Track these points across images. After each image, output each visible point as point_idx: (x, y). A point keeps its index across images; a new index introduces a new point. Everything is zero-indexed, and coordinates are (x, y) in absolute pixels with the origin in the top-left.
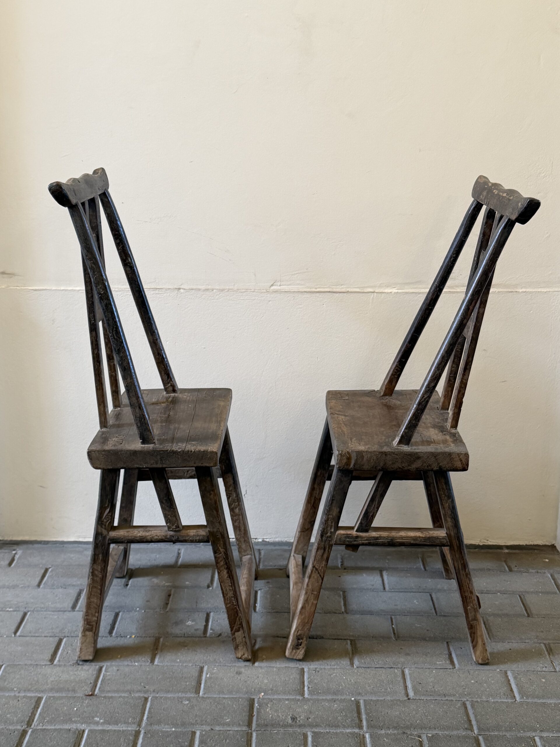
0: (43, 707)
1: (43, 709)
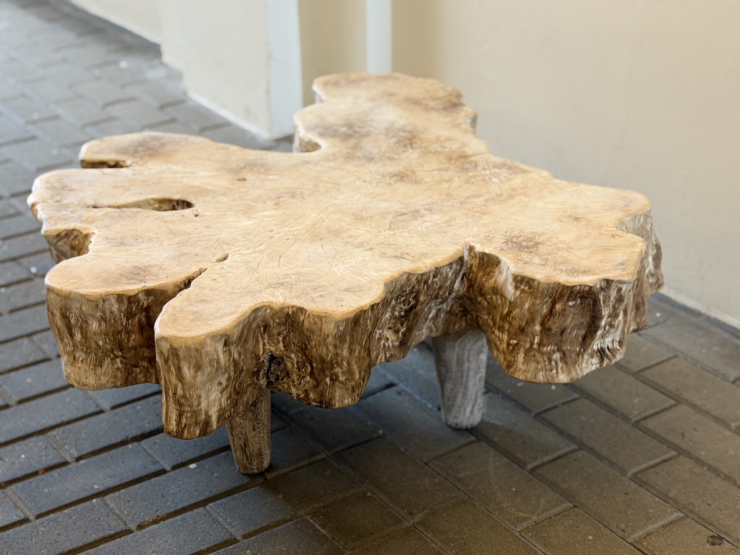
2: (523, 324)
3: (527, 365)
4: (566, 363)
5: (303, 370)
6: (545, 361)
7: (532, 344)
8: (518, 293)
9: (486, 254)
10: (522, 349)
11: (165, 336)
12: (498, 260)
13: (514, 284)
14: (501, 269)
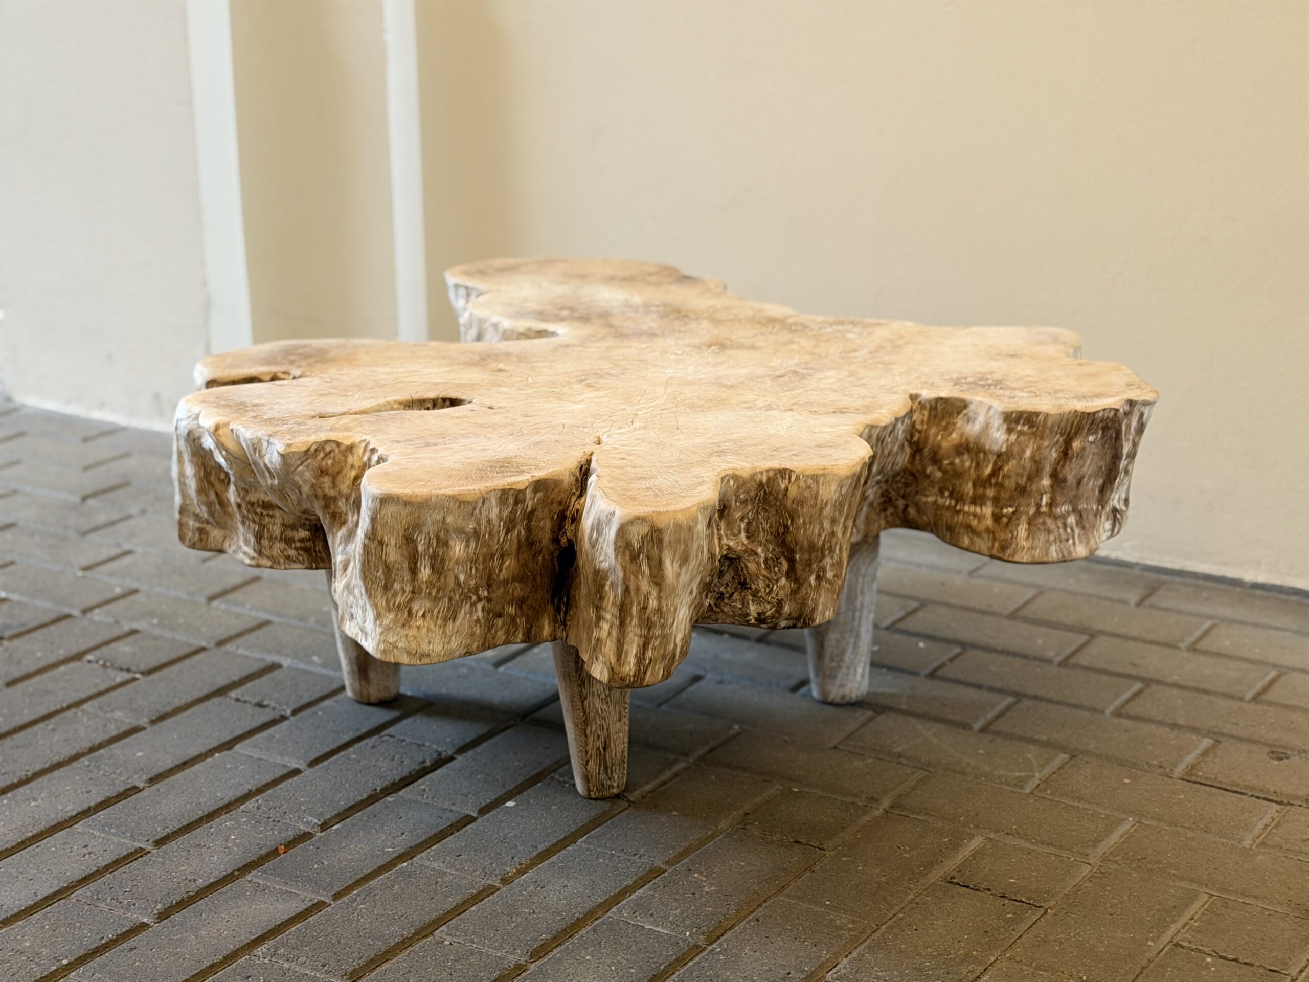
2: (1023, 481)
3: (1034, 539)
4: (1083, 528)
5: (776, 569)
6: (1058, 528)
7: (1039, 506)
8: (1013, 437)
9: (942, 399)
10: (1024, 519)
11: (640, 514)
12: (963, 404)
13: (1005, 427)
14: (971, 414)
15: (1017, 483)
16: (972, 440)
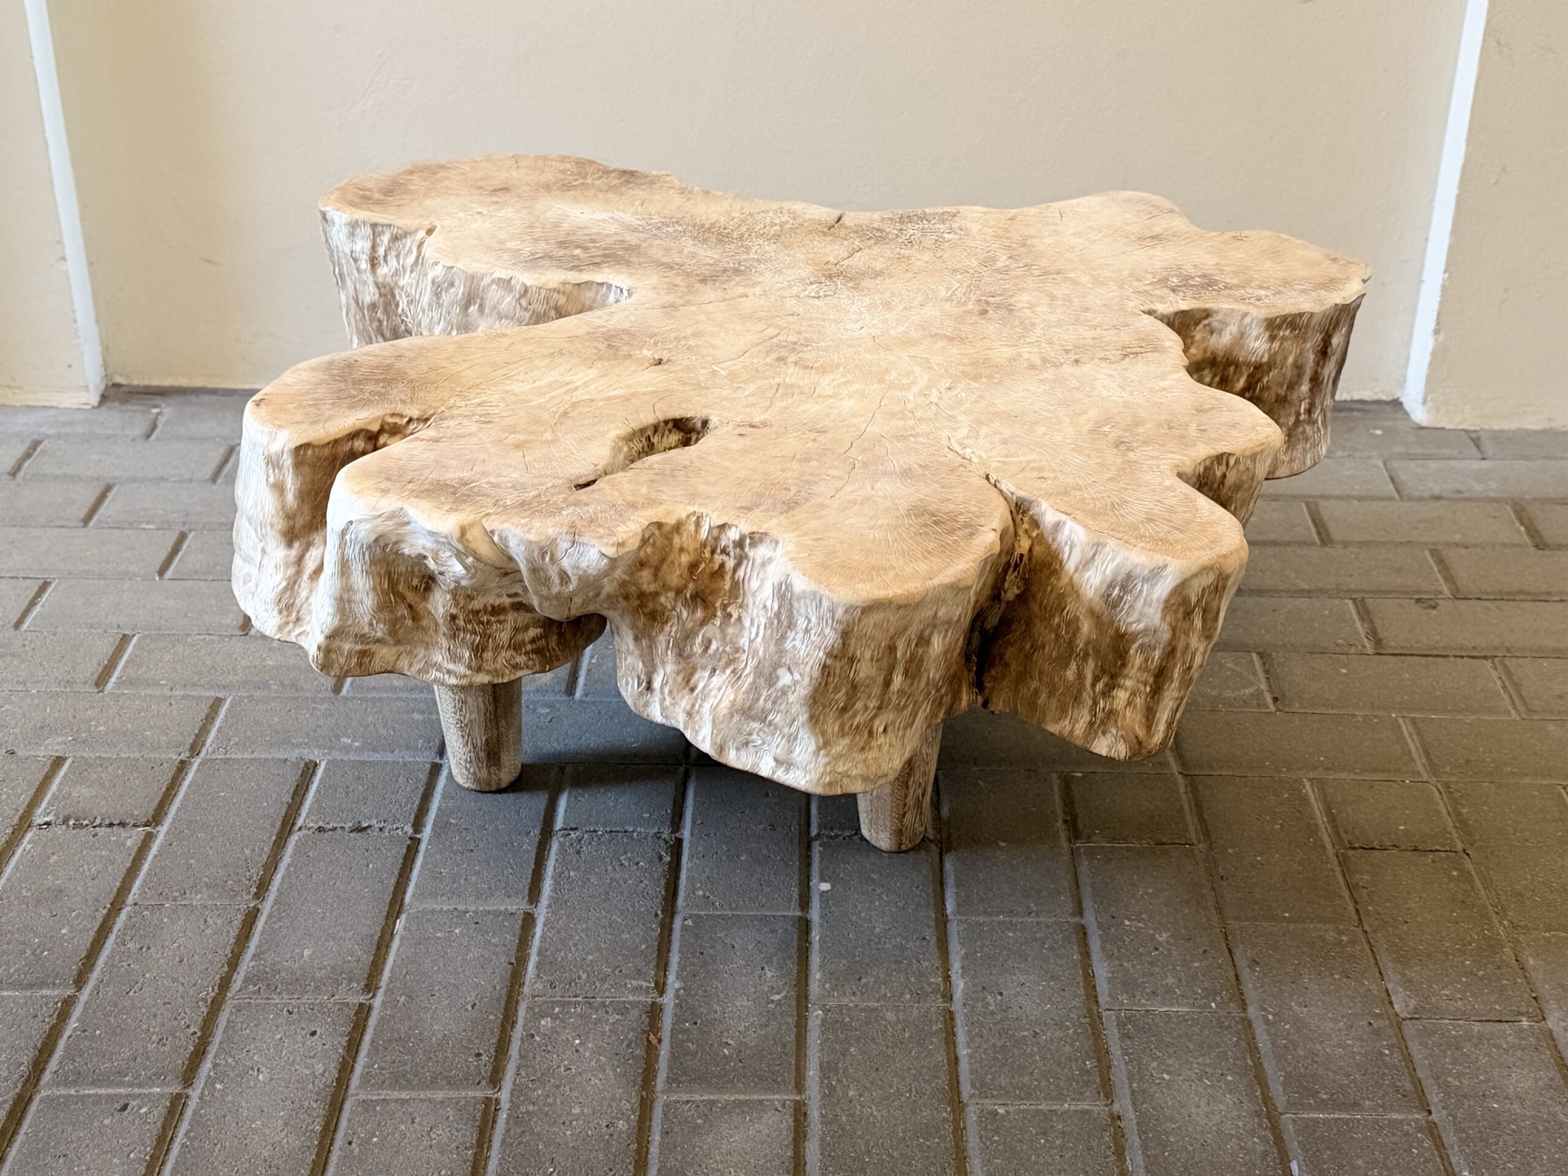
0: (226, 716)
1: (226, 720)
3: (1293, 451)
6: (1314, 433)
7: (1298, 414)
8: (1276, 344)
11: (1206, 563)
12: (1204, 315)
13: (1267, 335)
14: (1215, 324)
15: (1277, 394)
16: (1221, 354)
